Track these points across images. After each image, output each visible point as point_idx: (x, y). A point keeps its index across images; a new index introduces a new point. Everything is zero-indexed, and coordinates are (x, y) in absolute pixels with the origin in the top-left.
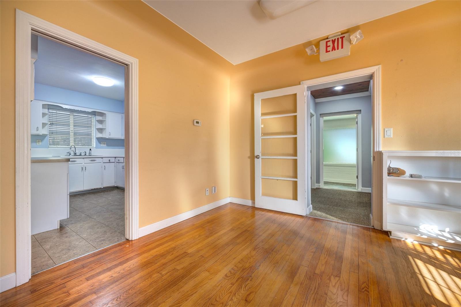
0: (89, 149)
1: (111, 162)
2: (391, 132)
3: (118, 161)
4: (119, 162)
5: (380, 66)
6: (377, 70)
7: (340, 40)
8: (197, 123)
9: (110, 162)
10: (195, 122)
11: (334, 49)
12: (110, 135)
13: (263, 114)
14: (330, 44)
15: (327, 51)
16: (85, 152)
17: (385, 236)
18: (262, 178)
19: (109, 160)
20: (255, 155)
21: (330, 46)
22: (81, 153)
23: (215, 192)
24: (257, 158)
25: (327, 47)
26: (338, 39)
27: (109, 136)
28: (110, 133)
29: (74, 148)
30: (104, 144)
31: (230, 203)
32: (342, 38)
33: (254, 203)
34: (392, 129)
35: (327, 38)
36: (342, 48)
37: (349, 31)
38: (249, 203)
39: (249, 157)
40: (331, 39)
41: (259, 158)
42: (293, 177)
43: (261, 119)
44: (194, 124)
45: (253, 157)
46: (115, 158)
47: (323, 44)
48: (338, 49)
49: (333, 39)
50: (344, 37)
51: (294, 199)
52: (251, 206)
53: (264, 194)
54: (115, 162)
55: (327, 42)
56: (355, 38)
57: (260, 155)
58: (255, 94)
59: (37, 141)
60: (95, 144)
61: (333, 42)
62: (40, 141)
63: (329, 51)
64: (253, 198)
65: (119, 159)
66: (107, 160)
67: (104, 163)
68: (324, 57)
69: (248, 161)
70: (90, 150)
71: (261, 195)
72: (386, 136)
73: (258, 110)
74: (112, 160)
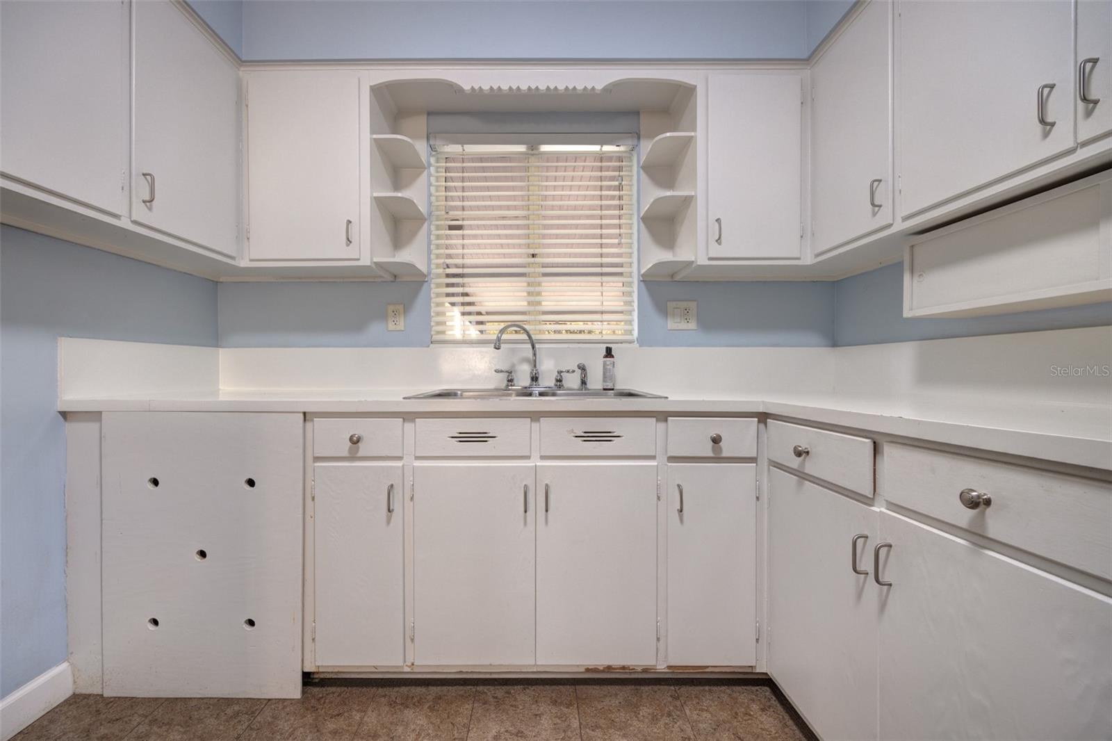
0: (605, 346)
1: (725, 454)
3: (795, 462)
9: (718, 459)
12: (719, 241)
16: (583, 368)
19: (716, 440)
22: (560, 372)
27: (716, 251)
28: (718, 220)
29: (529, 346)
30: (685, 315)
46: (762, 418)
54: (764, 463)
59: (391, 308)
60: (635, 314)
62: (401, 308)
66: (693, 437)
67: (673, 459)
70: (609, 353)
74: (740, 438)
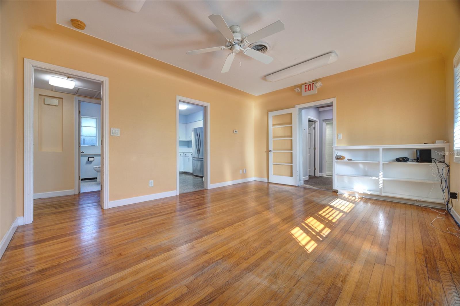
2: (341, 136)
4: (186, 156)
5: (336, 98)
6: (333, 100)
7: (312, 85)
8: (236, 132)
10: (235, 132)
11: (309, 90)
13: (273, 125)
14: (307, 87)
15: (305, 91)
17: (335, 194)
18: (273, 164)
20: (269, 150)
21: (306, 88)
23: (245, 172)
24: (270, 152)
25: (305, 88)
26: (311, 84)
31: (255, 181)
32: (313, 84)
33: (268, 180)
34: (341, 134)
35: (306, 84)
36: (313, 89)
37: (316, 81)
38: (266, 180)
39: (266, 152)
40: (307, 84)
41: (271, 152)
42: (291, 163)
43: (273, 128)
44: (234, 133)
45: (268, 151)
46: (183, 153)
47: (303, 87)
48: (311, 90)
49: (309, 84)
50: (314, 83)
51: (291, 176)
52: (267, 182)
53: (274, 174)
55: (305, 86)
56: (319, 85)
57: (272, 150)
58: (269, 113)
61: (309, 86)
63: (306, 91)
64: (268, 177)
65: (186, 154)
68: (304, 94)
69: (266, 154)
71: (272, 174)
72: (338, 138)
73: (271, 122)
